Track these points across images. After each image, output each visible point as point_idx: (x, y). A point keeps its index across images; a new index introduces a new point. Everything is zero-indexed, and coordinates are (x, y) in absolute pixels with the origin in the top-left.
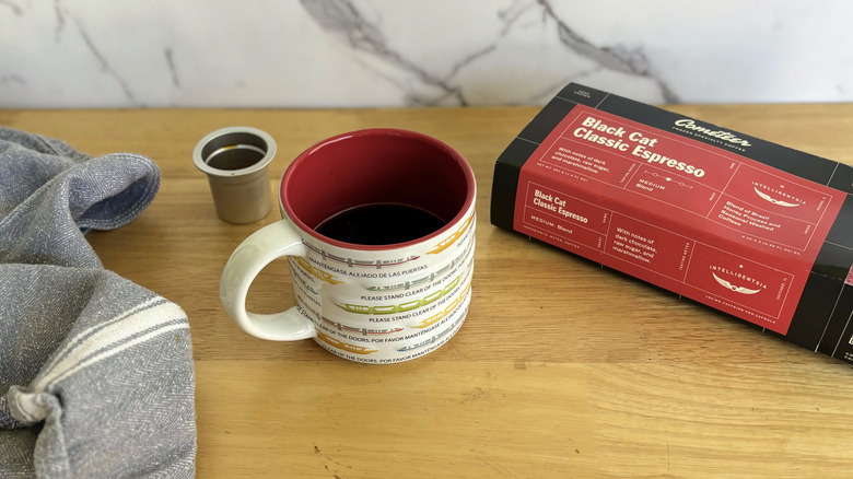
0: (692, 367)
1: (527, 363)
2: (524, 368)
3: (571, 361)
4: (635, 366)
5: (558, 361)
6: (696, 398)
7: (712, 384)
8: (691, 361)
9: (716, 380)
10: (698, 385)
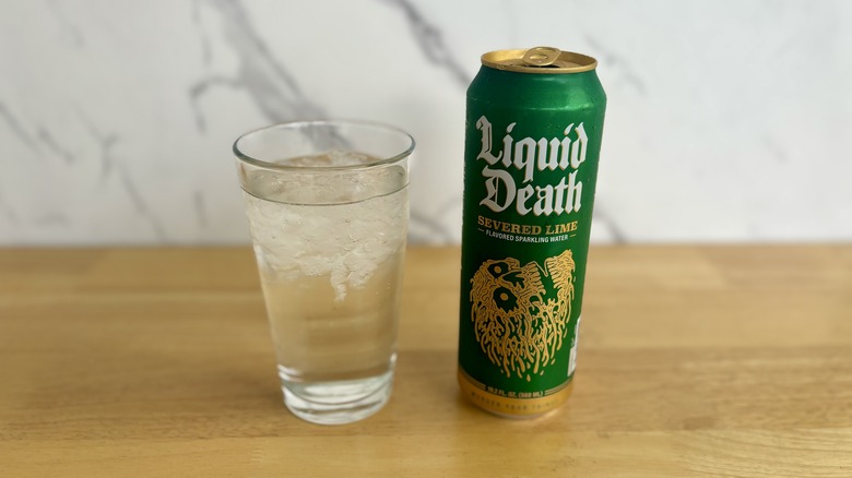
0: (768, 433)
1: (609, 433)
2: (607, 437)
3: (650, 429)
4: (714, 433)
5: (639, 430)
6: (783, 460)
7: (792, 446)
8: (764, 427)
9: (795, 443)
10: (780, 448)
